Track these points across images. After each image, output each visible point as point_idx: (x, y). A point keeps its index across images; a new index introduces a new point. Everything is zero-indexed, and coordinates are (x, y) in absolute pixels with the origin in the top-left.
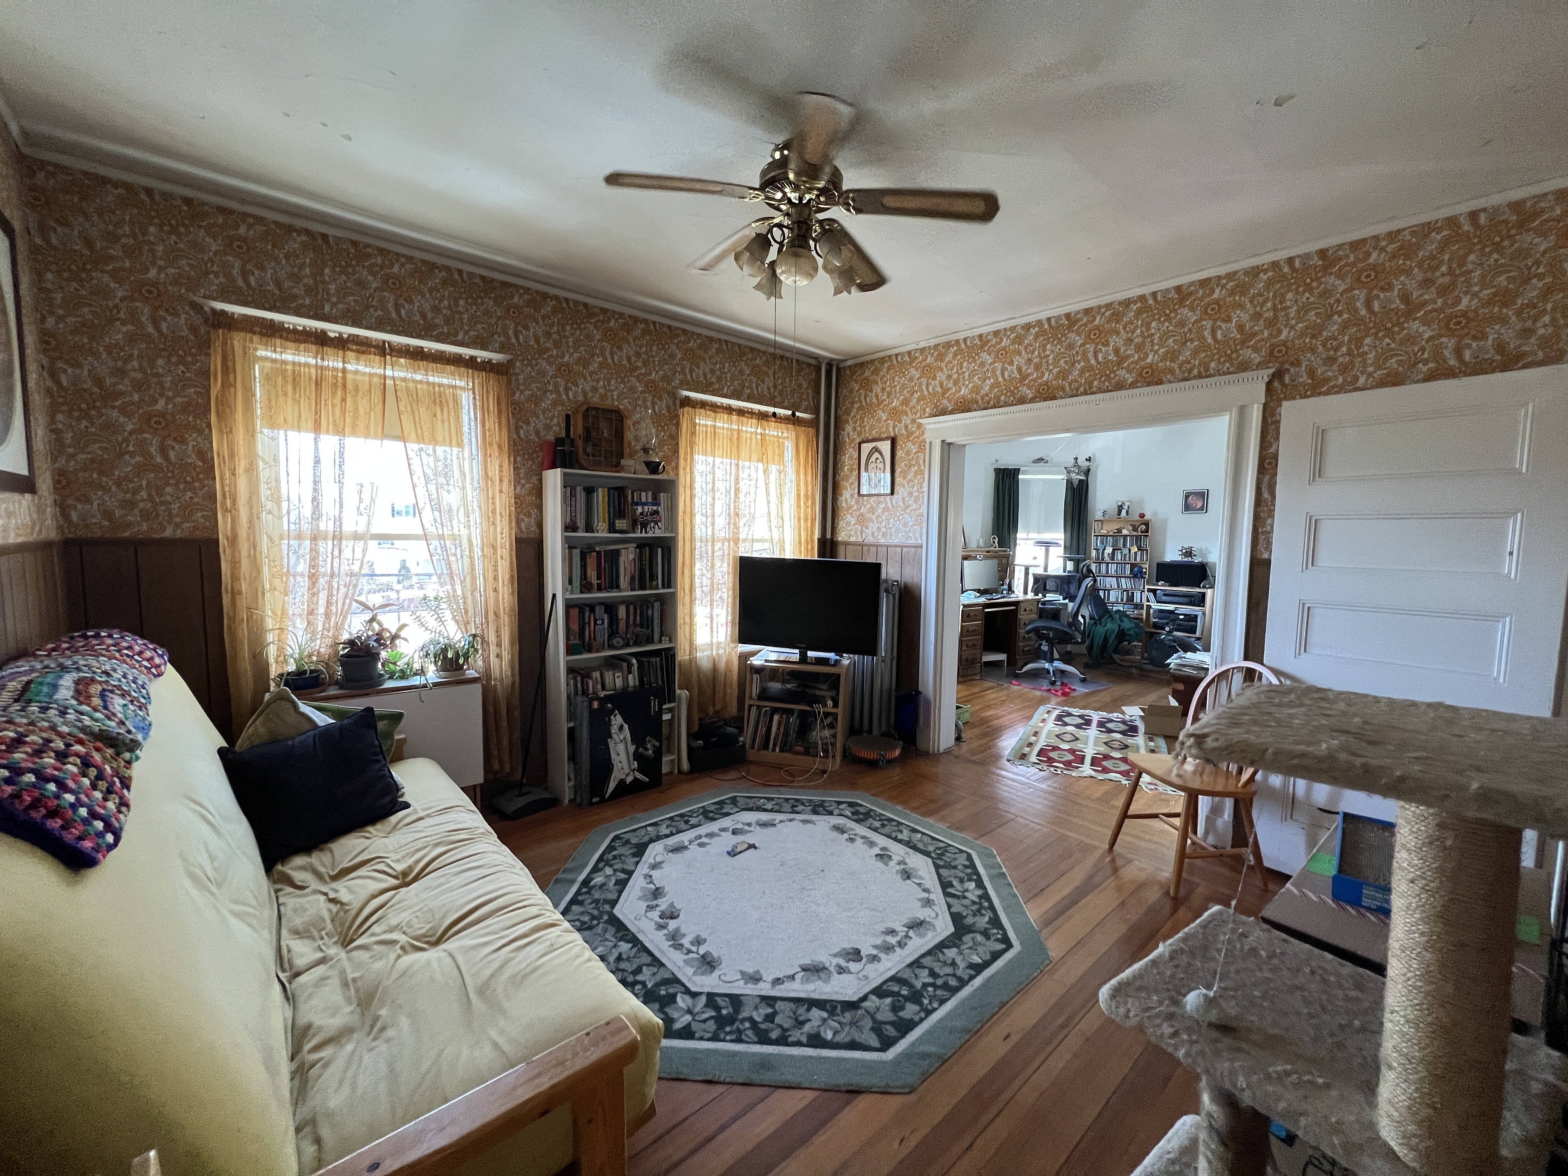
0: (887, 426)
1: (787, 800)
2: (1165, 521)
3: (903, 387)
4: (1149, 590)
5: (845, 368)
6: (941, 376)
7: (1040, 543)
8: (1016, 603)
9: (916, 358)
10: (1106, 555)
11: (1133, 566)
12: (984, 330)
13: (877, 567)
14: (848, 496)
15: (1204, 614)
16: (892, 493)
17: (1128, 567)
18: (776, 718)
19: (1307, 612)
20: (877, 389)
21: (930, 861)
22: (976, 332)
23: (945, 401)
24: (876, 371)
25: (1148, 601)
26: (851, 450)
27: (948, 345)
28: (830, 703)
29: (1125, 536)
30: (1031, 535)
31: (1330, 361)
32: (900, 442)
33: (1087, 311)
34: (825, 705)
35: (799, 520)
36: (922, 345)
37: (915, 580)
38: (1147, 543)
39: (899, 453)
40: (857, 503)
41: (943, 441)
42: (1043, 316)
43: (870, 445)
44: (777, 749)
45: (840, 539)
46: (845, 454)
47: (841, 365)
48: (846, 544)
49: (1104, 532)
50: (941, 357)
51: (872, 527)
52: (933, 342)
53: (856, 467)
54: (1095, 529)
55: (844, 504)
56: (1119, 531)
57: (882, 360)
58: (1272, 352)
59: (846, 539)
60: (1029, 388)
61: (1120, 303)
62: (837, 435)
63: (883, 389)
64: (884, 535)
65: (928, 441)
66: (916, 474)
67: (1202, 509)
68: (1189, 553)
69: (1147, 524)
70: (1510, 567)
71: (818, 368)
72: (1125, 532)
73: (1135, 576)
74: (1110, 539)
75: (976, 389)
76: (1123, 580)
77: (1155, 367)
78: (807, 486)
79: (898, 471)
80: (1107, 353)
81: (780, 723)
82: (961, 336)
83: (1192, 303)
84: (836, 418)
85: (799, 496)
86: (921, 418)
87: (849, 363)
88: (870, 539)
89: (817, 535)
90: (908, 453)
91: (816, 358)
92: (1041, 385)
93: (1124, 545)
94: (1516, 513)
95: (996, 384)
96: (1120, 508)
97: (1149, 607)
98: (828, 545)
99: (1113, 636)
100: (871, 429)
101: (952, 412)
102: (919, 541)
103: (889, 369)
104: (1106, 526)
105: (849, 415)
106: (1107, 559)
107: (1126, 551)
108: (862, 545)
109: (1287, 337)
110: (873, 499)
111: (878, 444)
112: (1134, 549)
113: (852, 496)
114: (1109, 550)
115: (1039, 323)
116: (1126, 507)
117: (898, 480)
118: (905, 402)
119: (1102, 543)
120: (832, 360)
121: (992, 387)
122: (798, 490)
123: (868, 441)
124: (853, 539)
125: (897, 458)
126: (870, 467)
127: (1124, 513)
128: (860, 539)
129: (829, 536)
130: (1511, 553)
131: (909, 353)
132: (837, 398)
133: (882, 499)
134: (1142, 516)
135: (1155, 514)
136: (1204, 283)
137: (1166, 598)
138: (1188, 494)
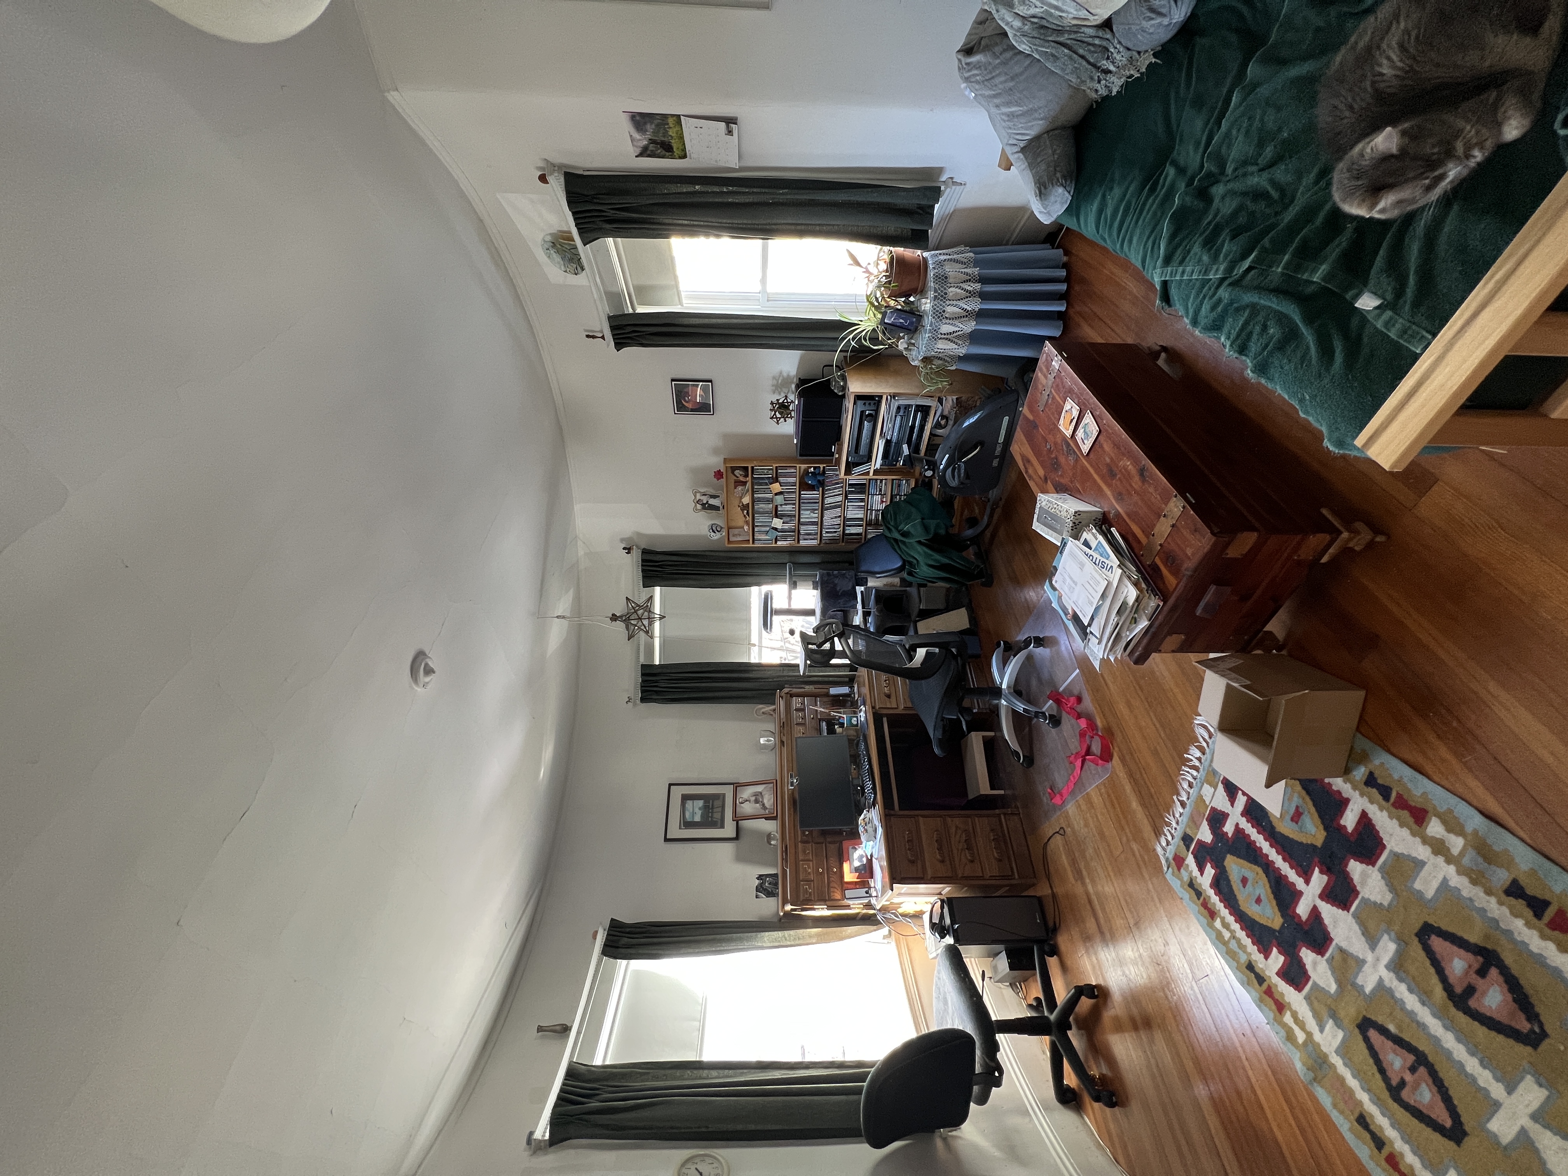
2: (726, 437)
7: (766, 624)
8: (877, 718)
10: (786, 526)
11: (804, 487)
15: (894, 396)
17: (807, 494)
29: (753, 500)
30: (754, 639)
38: (765, 468)
49: (746, 529)
54: (741, 537)
56: (744, 507)
67: (705, 388)
68: (782, 408)
69: (733, 468)
72: (746, 500)
73: (822, 484)
74: (759, 521)
76: (828, 501)
93: (770, 501)
96: (707, 507)
97: (877, 472)
99: (937, 556)
104: (737, 527)
106: (792, 525)
107: (780, 498)
112: (775, 485)
114: (777, 523)
116: (705, 499)
119: (765, 531)
127: (712, 502)
134: (719, 475)
135: (716, 451)
137: (863, 450)
138: (681, 407)
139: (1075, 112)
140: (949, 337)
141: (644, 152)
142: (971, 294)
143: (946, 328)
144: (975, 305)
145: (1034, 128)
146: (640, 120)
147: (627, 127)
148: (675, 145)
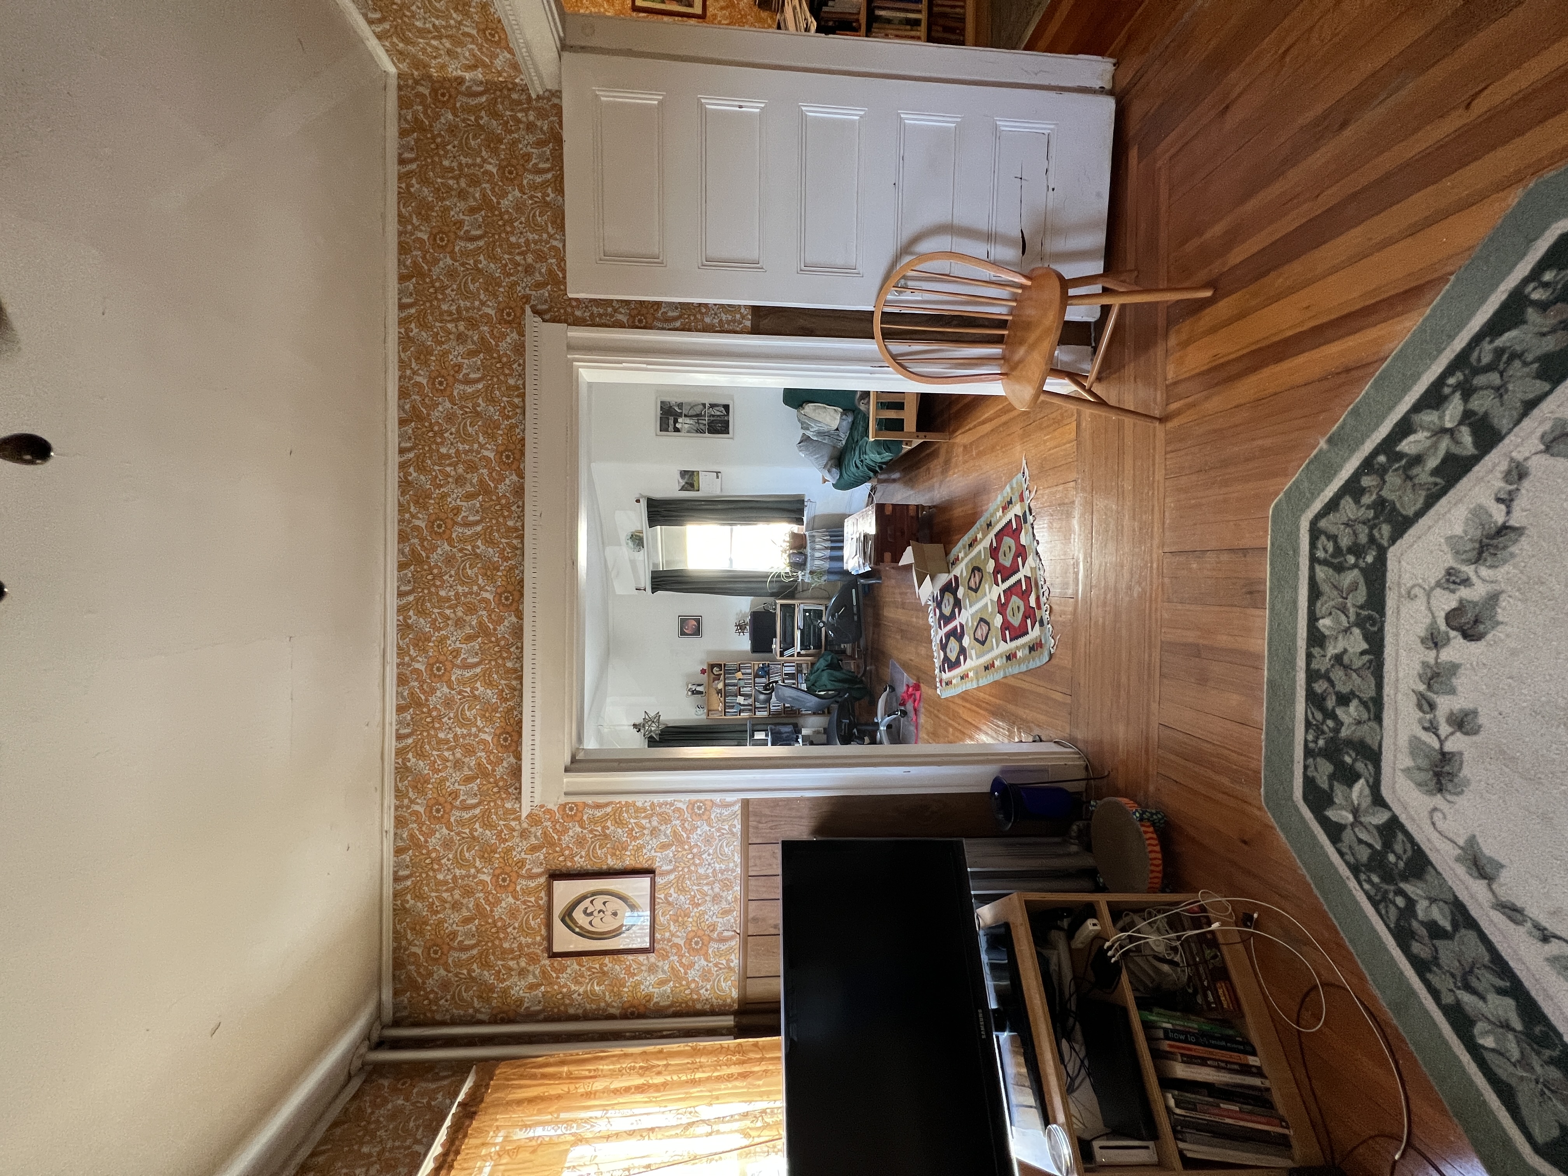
0: (527, 892)
1: (1421, 967)
2: (709, 653)
3: (458, 861)
4: (782, 655)
5: (396, 1007)
6: (454, 781)
9: (412, 836)
10: (746, 703)
11: (757, 676)
12: (391, 702)
13: (790, 849)
14: (652, 979)
16: (649, 872)
17: (758, 680)
18: (1181, 1071)
19: (809, 268)
20: (452, 920)
21: (1392, 554)
22: (391, 716)
23: (500, 770)
24: (418, 926)
25: (793, 655)
26: (563, 978)
27: (402, 771)
28: (1091, 926)
29: (725, 685)
31: (529, 270)
32: (562, 863)
33: (403, 537)
34: (1100, 938)
35: (694, 1082)
36: (389, 824)
37: (805, 812)
38: (732, 664)
39: (580, 862)
40: (665, 957)
41: (567, 770)
42: (393, 602)
43: (559, 927)
44: (1253, 1060)
45: (735, 994)
46: (570, 993)
47: (388, 1014)
48: (745, 977)
49: (721, 707)
50: (420, 784)
51: (712, 913)
52: (390, 800)
53: (595, 963)
54: (718, 716)
55: (667, 988)
56: (719, 692)
57: (400, 911)
58: (509, 322)
59: (734, 977)
60: (501, 620)
61: (403, 493)
62: (530, 1017)
63: (456, 906)
64: (727, 886)
65: (563, 800)
66: (619, 823)
67: (698, 621)
68: (741, 627)
69: (712, 666)
70: (753, 108)
71: (378, 1070)
72: (720, 686)
73: (768, 672)
74: (728, 699)
75: (487, 712)
77: (501, 448)
78: (620, 1073)
79: (612, 863)
80: (469, 510)
81: (1189, 1060)
82: (391, 744)
83: (426, 407)
84: (494, 1020)
85: (640, 1089)
86: (519, 819)
87: (387, 995)
88: (734, 919)
89: (730, 1042)
90: (580, 842)
91: (350, 1077)
92: (499, 604)
93: (735, 685)
94: (702, 104)
95: (488, 674)
96: (694, 692)
97: (799, 654)
98: (746, 1020)
100: (524, 929)
101: (518, 757)
102: (737, 808)
103: (419, 897)
104: (714, 707)
105: (492, 989)
106: (750, 701)
107: (742, 683)
108: (746, 938)
109: (493, 308)
110: (661, 919)
111: (559, 907)
112: (739, 675)
113: (652, 969)
114: (740, 700)
115: (402, 610)
116: (694, 688)
117: (629, 862)
118: (487, 853)
119: (732, 707)
120: (366, 1036)
121: (490, 684)
122: (627, 1090)
123: (549, 939)
124: (735, 961)
125: (589, 867)
126: (600, 927)
127: (699, 689)
128: (735, 943)
129: (729, 1021)
130: (740, 107)
131: (398, 851)
132: (453, 1023)
133: (660, 896)
134: (703, 671)
135: (702, 663)
136: (403, 394)
137: (789, 640)
138: (683, 633)
139: (837, 454)
140: (820, 558)
141: (683, 489)
142: (826, 548)
143: (817, 554)
144: (828, 544)
145: (826, 459)
146: (684, 474)
147: (678, 476)
148: (696, 484)
